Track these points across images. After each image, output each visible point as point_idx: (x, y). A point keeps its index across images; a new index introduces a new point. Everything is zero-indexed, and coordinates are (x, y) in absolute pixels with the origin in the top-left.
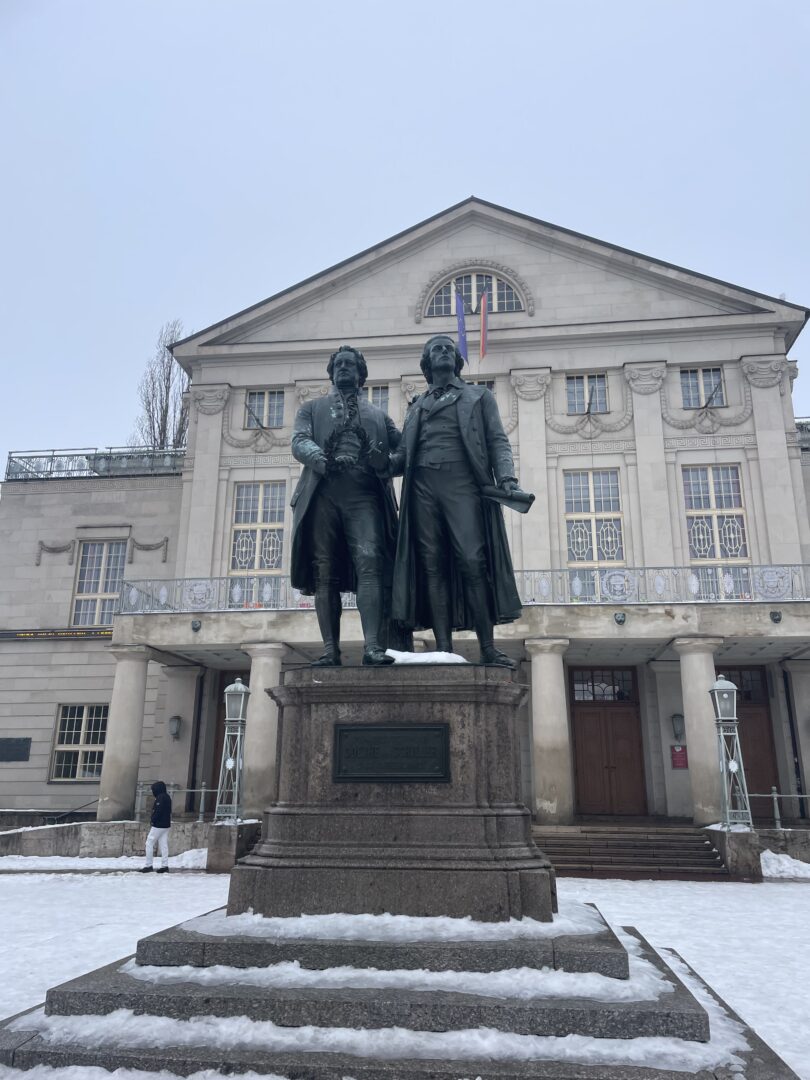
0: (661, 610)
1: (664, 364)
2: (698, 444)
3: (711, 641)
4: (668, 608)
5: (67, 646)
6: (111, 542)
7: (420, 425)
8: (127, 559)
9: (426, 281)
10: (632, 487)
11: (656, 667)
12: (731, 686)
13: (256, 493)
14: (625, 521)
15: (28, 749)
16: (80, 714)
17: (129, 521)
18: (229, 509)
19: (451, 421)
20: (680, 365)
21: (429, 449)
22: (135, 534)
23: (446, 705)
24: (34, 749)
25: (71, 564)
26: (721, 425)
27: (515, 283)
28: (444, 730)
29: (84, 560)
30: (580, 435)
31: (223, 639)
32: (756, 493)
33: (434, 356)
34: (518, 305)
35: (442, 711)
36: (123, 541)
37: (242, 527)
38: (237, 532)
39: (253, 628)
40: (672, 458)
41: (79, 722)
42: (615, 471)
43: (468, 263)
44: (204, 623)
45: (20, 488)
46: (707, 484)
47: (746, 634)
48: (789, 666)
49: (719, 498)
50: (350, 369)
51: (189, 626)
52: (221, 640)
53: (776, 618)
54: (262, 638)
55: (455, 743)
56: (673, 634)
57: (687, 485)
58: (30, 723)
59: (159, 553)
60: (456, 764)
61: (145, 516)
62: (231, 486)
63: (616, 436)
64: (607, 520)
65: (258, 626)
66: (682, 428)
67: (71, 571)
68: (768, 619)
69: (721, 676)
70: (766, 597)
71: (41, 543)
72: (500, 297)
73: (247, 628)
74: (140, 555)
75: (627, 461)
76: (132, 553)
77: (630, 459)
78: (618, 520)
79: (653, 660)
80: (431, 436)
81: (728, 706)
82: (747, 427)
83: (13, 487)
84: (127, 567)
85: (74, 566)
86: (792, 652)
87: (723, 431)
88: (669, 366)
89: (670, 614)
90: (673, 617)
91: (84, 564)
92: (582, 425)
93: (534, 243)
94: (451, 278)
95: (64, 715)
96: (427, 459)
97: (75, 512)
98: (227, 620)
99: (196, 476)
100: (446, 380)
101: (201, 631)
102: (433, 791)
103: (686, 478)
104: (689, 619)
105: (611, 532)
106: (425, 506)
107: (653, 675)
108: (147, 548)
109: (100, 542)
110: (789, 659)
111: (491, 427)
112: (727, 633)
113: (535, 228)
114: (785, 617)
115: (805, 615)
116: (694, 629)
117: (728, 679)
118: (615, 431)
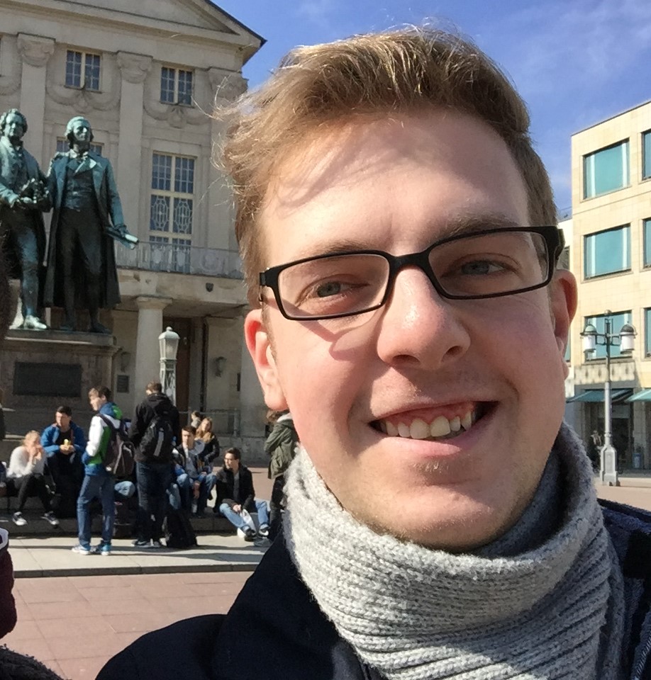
0: (130, 273)
1: (150, 59)
2: (168, 135)
3: (163, 301)
4: (136, 272)
7: (67, 179)
20: (163, 63)
21: (74, 197)
23: (81, 356)
26: (187, 122)
28: (78, 369)
30: (75, 109)
32: (204, 184)
33: (78, 134)
35: (78, 359)
40: (147, 143)
42: (101, 145)
47: (188, 298)
49: (177, 184)
50: (19, 128)
53: (209, 288)
55: (85, 377)
56: (137, 294)
57: (155, 168)
60: (83, 388)
63: (105, 115)
66: (157, 119)
68: (203, 288)
69: (168, 327)
75: (111, 139)
77: (113, 138)
80: (75, 189)
81: (171, 350)
82: (205, 128)
87: (189, 128)
88: (154, 61)
89: (136, 277)
90: (139, 280)
92: (77, 99)
96: (75, 203)
100: (83, 151)
102: (72, 401)
103: (155, 163)
104: (150, 283)
110: (210, 316)
112: (175, 296)
114: (215, 288)
115: (228, 288)
116: (152, 291)
117: (173, 330)
118: (104, 110)
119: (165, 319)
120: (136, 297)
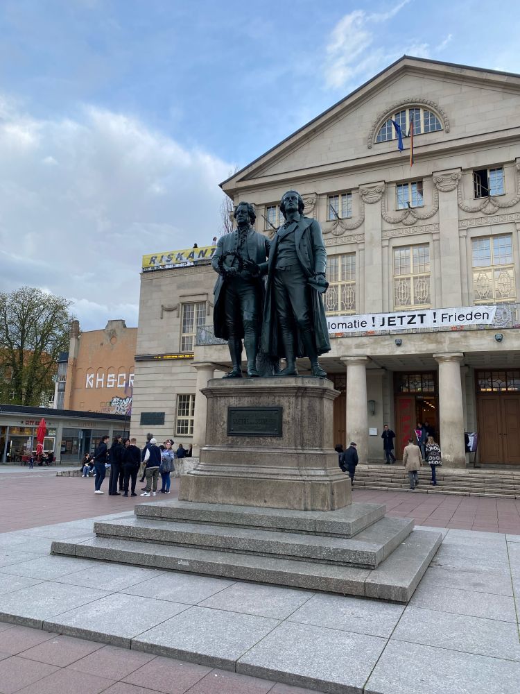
5: (179, 363)
6: (198, 303)
7: (277, 244)
8: (206, 313)
9: (375, 119)
14: (516, 270)
15: (163, 419)
16: (188, 400)
17: (206, 291)
19: (291, 242)
21: (280, 258)
22: (209, 299)
23: (282, 398)
24: (167, 418)
25: (178, 317)
27: (435, 110)
28: (280, 410)
29: (185, 314)
30: (483, 213)
33: (286, 204)
34: (439, 126)
35: (279, 401)
36: (204, 302)
41: (188, 404)
42: (509, 234)
43: (403, 102)
45: (150, 276)
50: (245, 215)
55: (286, 417)
58: (163, 404)
60: (285, 427)
63: (510, 210)
64: (503, 270)
67: (178, 321)
71: (162, 306)
72: (426, 122)
76: (209, 309)
78: (511, 269)
83: (146, 275)
84: (207, 317)
85: (180, 319)
91: (185, 317)
92: (484, 205)
93: (448, 81)
94: (391, 114)
95: (180, 400)
96: (281, 263)
97: (179, 288)
100: (292, 217)
102: (274, 441)
106: (279, 290)
109: (193, 303)
113: (449, 70)
118: (509, 207)
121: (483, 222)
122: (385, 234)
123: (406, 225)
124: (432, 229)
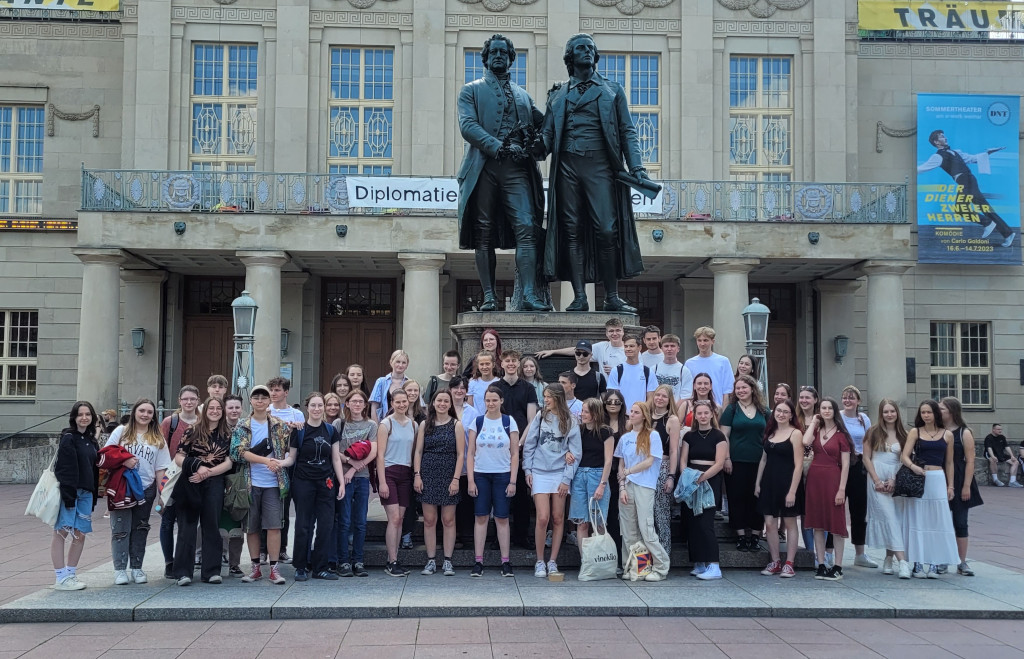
0: (700, 227)
2: (750, 29)
3: (748, 261)
4: (708, 225)
6: (21, 106)
7: (566, 115)
8: (46, 130)
10: (674, 78)
11: (685, 284)
12: (764, 309)
13: (220, 57)
14: (663, 116)
17: (45, 81)
18: (187, 76)
19: (592, 115)
21: (576, 137)
22: (52, 100)
26: (778, 8)
30: (619, 10)
31: (213, 244)
32: (807, 91)
33: (579, 55)
36: (40, 106)
37: (202, 99)
38: (196, 105)
39: (247, 233)
40: (720, 45)
42: (657, 55)
44: (189, 224)
46: (755, 78)
47: (783, 254)
48: (820, 286)
49: (767, 95)
50: (504, 57)
51: (171, 226)
52: (210, 244)
53: (814, 241)
54: (259, 244)
56: (711, 254)
57: (734, 77)
59: (89, 124)
61: (68, 75)
62: (188, 46)
63: (660, 14)
64: (643, 115)
65: (255, 231)
66: (734, 9)
68: (804, 240)
69: (756, 299)
70: (806, 217)
73: (241, 232)
74: (63, 126)
75: (671, 47)
76: (53, 124)
77: (673, 44)
78: (655, 115)
79: (683, 276)
80: (576, 127)
81: (760, 328)
82: (804, 13)
84: (47, 141)
86: (824, 272)
87: (780, 16)
89: (709, 232)
90: (712, 235)
96: (574, 146)
98: (216, 223)
99: (142, 30)
100: (586, 76)
101: (186, 233)
103: (734, 69)
104: (727, 238)
105: (647, 130)
106: (570, 185)
107: (680, 293)
108: (73, 118)
109: (7, 106)
110: (821, 278)
111: (623, 120)
112: (764, 255)
114: (822, 237)
115: (842, 237)
116: (731, 250)
117: (761, 302)
118: (659, 7)
119: (751, 286)
120: (710, 259)
121: (619, 26)
122: (451, 21)
123: (490, 10)
124: (533, 25)
